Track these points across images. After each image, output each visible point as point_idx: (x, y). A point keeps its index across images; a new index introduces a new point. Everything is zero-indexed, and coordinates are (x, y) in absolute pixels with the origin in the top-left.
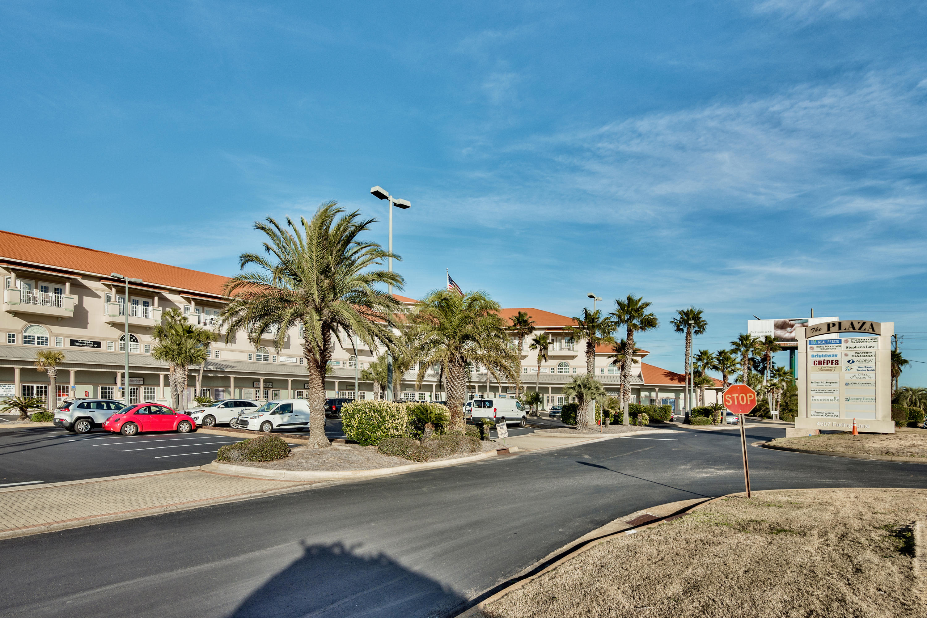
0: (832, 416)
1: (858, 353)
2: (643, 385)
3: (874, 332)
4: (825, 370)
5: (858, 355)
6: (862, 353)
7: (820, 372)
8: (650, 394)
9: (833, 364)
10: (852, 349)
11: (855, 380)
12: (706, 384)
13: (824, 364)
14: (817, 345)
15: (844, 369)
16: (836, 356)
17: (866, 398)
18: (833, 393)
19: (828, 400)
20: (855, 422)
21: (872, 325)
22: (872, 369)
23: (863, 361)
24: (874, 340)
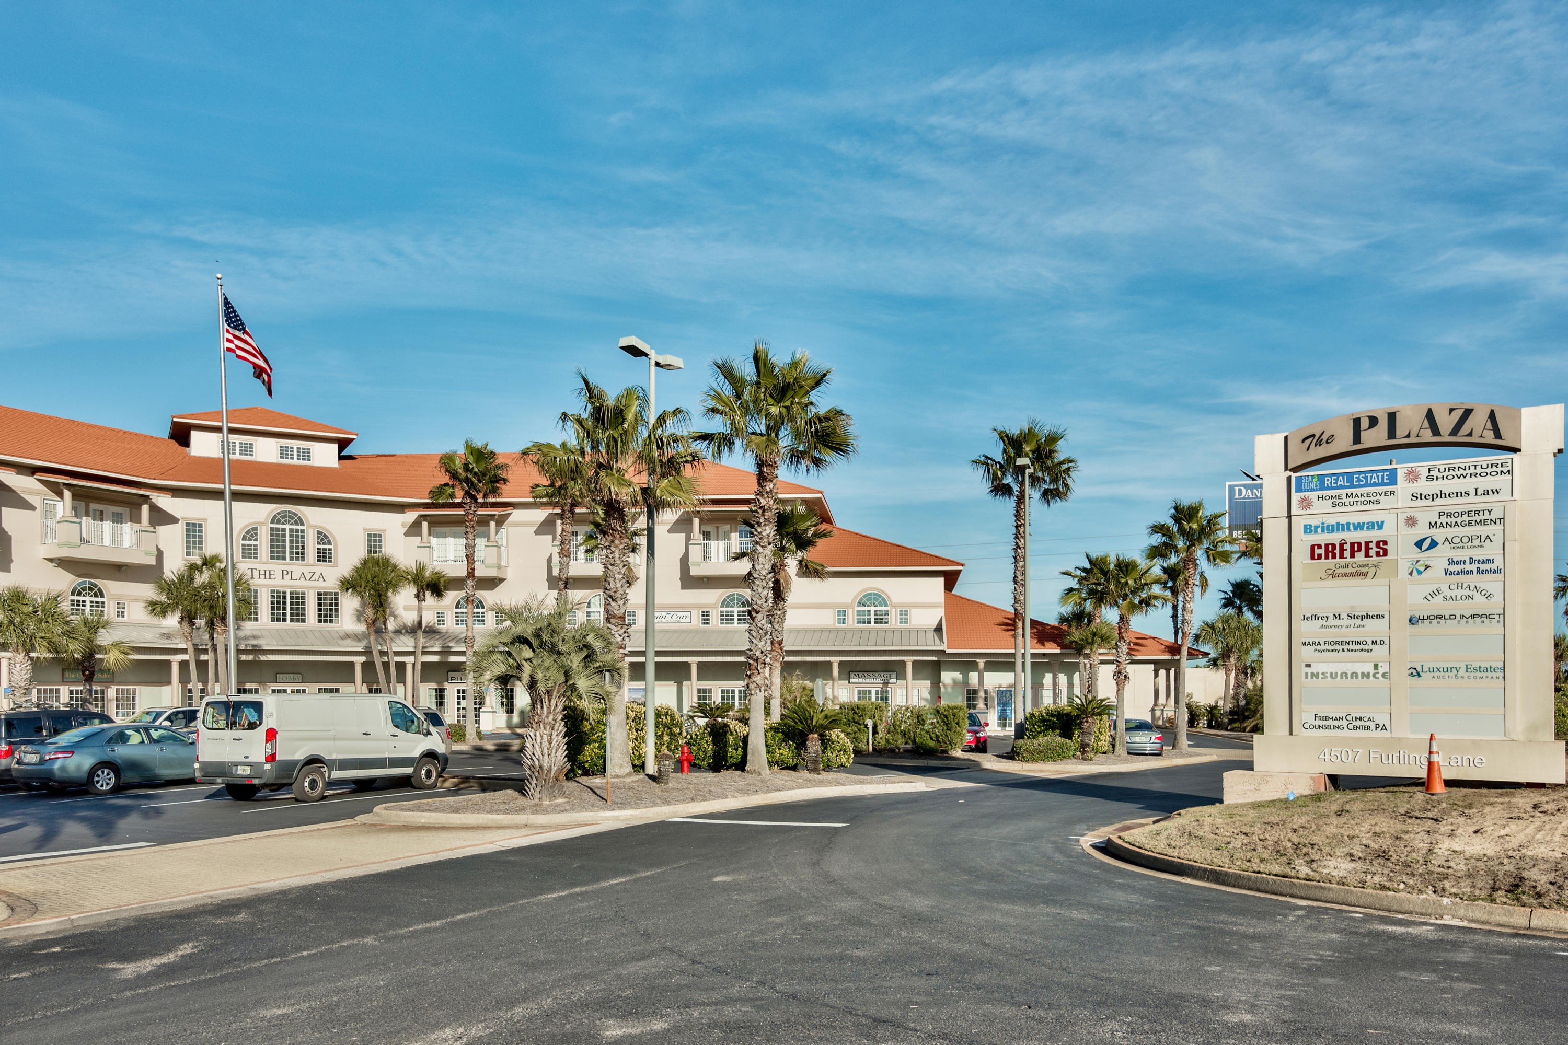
0: (1368, 728)
1: (1449, 515)
2: (944, 651)
3: (1498, 442)
4: (1346, 575)
5: (1449, 520)
6: (1462, 514)
7: (1330, 582)
8: (966, 677)
9: (1372, 552)
10: (1428, 502)
11: (1438, 605)
12: (1100, 647)
13: (1342, 556)
14: (1321, 493)
15: (1404, 568)
16: (1381, 526)
17: (1477, 665)
18: (1368, 651)
19: (1354, 675)
20: (1435, 749)
21: (1492, 416)
22: (1494, 567)
23: (1465, 540)
24: (1499, 469)
